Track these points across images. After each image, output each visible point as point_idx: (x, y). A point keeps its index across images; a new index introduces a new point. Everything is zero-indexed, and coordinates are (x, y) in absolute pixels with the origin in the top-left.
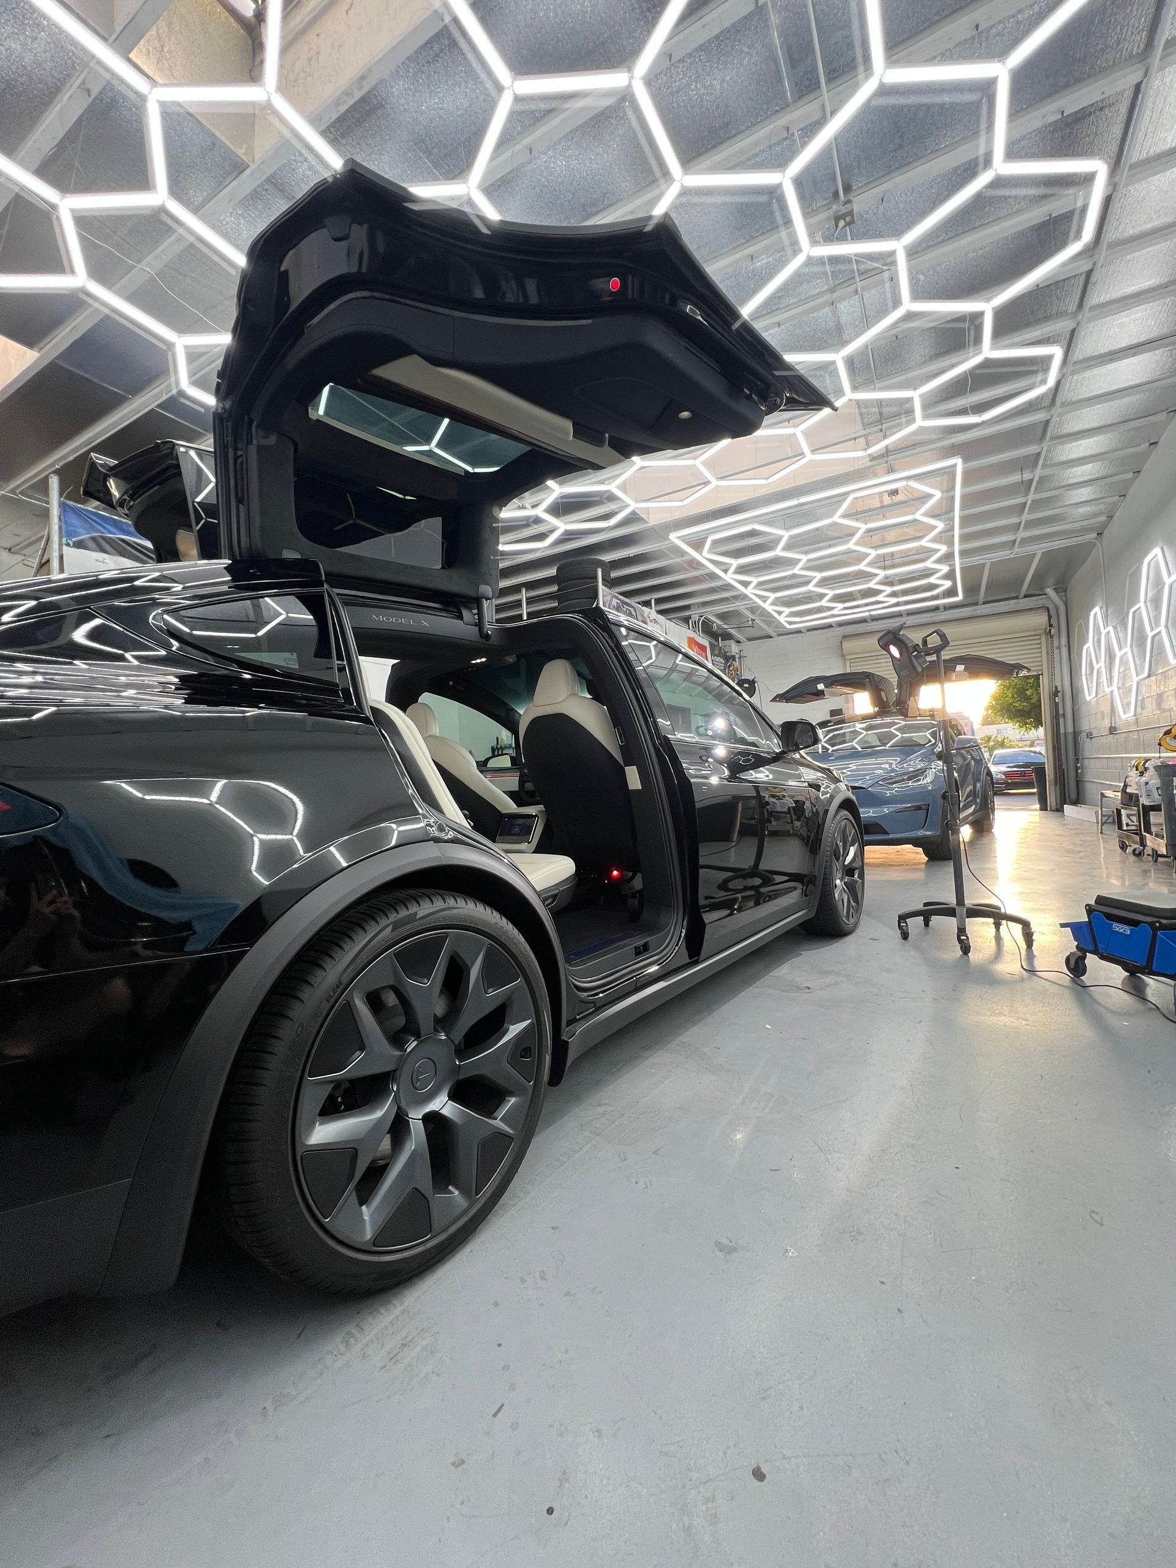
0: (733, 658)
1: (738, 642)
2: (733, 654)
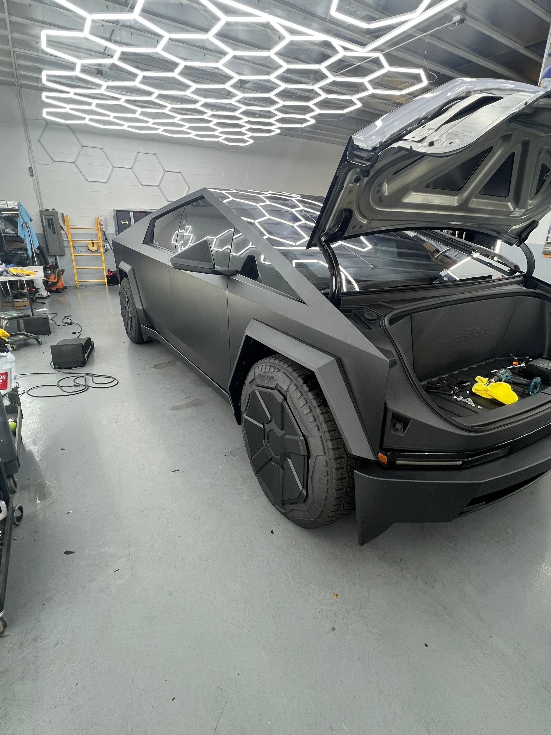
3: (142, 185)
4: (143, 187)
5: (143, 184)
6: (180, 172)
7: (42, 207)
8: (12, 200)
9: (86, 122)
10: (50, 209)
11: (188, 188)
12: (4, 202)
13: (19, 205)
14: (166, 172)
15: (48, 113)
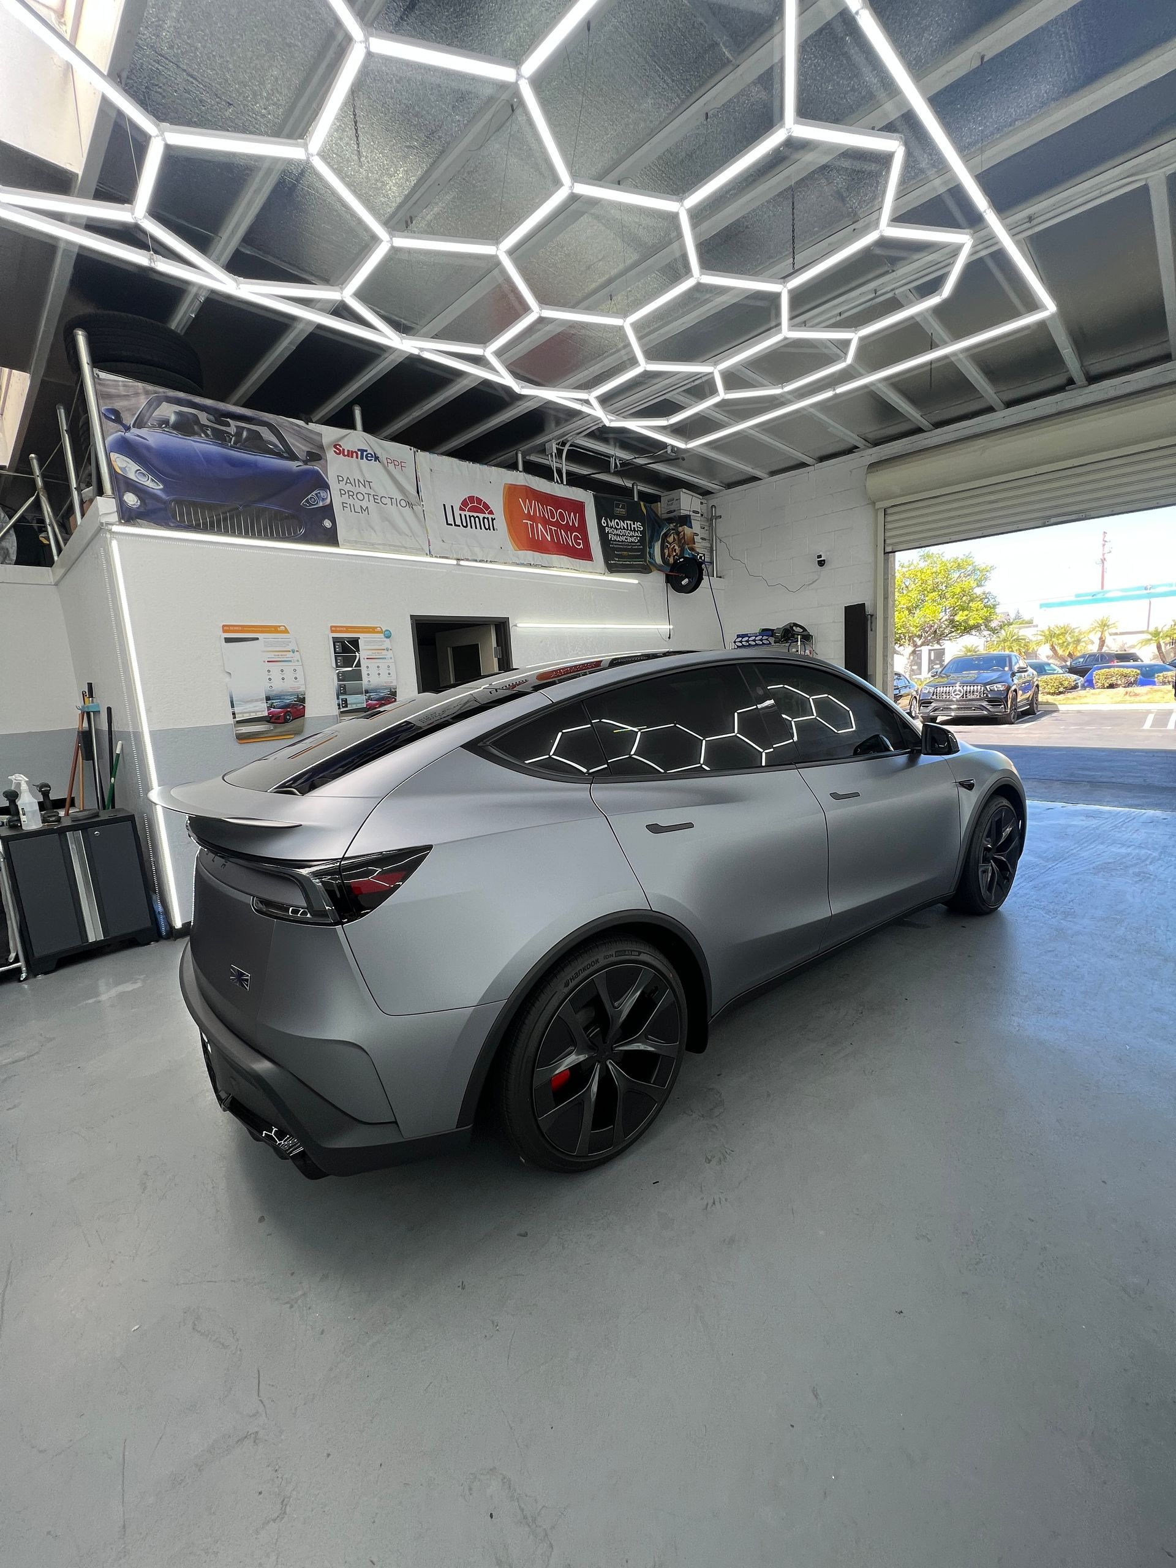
0: (685, 520)
1: (705, 493)
2: (683, 513)
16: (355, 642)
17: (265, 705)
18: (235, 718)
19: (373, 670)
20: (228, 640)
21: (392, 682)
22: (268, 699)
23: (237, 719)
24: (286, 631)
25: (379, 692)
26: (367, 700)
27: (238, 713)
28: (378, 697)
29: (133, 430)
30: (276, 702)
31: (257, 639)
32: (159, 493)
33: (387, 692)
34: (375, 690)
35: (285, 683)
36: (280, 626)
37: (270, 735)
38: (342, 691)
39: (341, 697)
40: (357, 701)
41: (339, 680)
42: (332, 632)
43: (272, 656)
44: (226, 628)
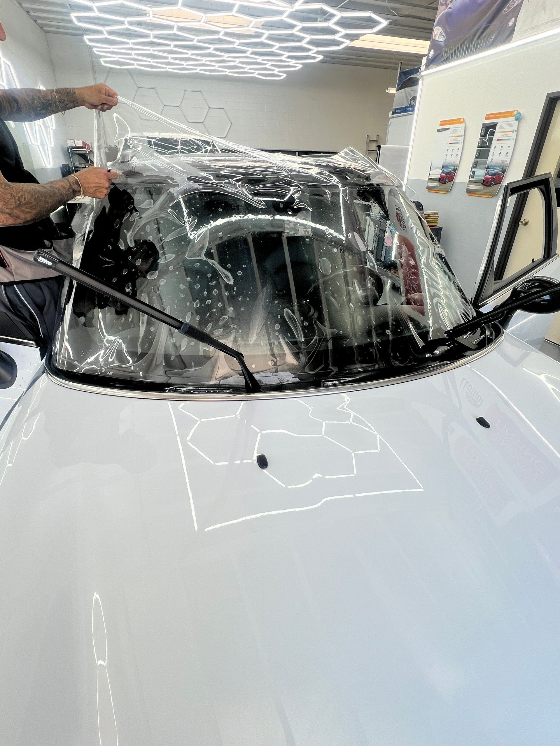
3: (188, 122)
4: (189, 123)
5: (190, 121)
6: (223, 109)
7: (107, 143)
8: (78, 140)
9: (136, 66)
10: (113, 146)
11: (230, 124)
12: (72, 141)
13: (84, 143)
14: (210, 109)
15: (106, 62)
16: (494, 126)
17: (441, 171)
18: (429, 177)
19: (498, 151)
20: (439, 131)
21: (506, 161)
22: (443, 167)
23: (430, 178)
24: (464, 122)
25: (495, 169)
26: (486, 174)
27: (431, 174)
28: (493, 172)
29: (449, 6)
30: (445, 170)
31: (449, 128)
32: (442, 44)
33: (500, 169)
34: (493, 167)
35: (452, 159)
36: (461, 119)
37: (436, 189)
38: (476, 165)
39: (473, 170)
40: (481, 173)
41: (476, 157)
42: (486, 119)
43: (451, 140)
44: (442, 123)
